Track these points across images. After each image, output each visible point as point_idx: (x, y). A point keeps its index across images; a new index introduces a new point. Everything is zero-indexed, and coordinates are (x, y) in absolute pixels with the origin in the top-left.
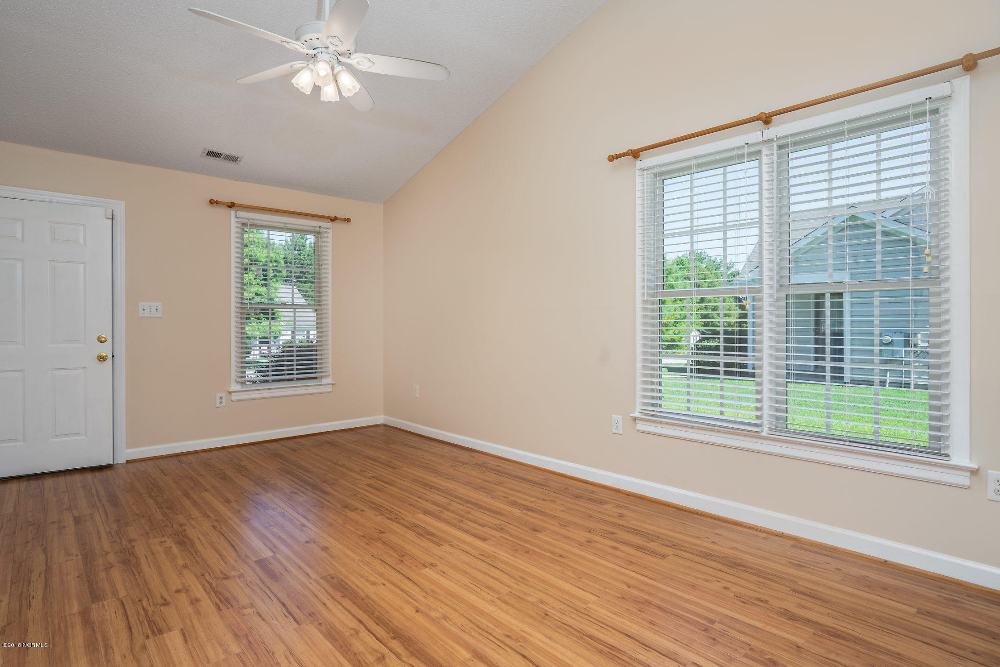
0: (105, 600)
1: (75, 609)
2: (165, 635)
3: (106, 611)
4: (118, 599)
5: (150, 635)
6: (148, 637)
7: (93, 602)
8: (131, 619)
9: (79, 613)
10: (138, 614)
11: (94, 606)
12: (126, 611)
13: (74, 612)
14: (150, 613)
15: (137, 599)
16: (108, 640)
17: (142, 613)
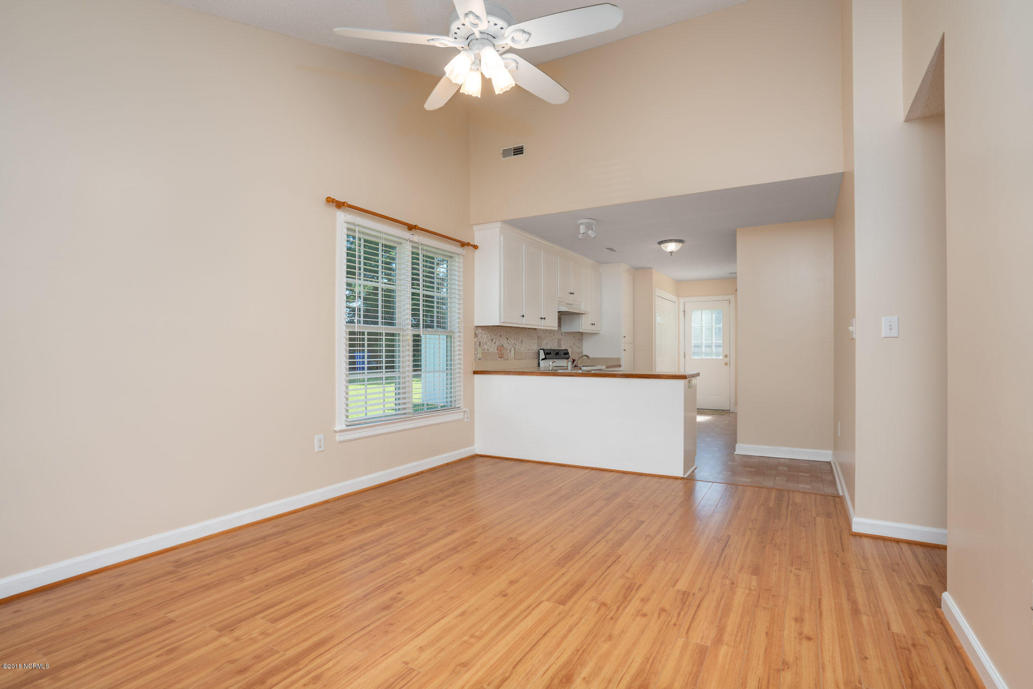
0: (697, 643)
1: (723, 649)
2: (684, 589)
3: (703, 632)
4: (687, 638)
5: (691, 594)
6: (694, 594)
7: (707, 648)
8: (693, 613)
9: (722, 644)
10: (685, 614)
11: (709, 644)
12: (691, 622)
13: (726, 647)
14: (678, 610)
15: (676, 627)
16: (716, 607)
17: (682, 613)
